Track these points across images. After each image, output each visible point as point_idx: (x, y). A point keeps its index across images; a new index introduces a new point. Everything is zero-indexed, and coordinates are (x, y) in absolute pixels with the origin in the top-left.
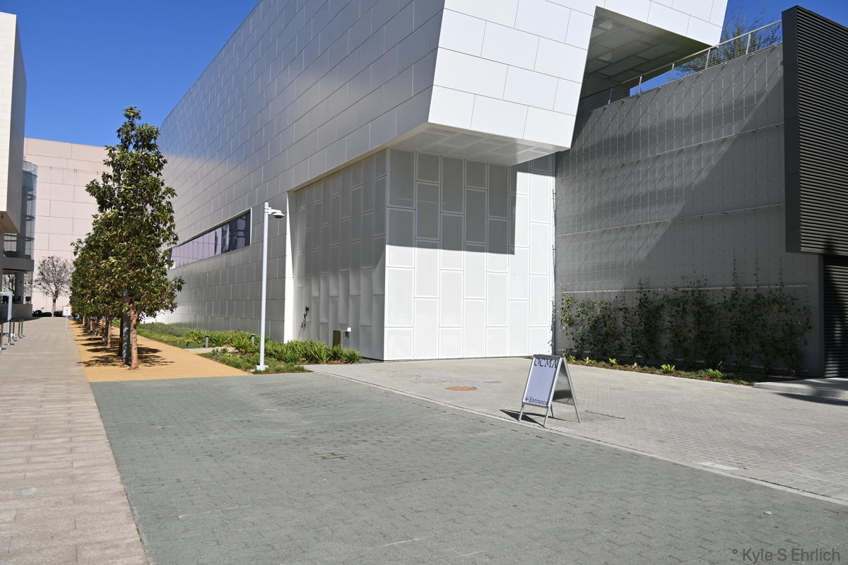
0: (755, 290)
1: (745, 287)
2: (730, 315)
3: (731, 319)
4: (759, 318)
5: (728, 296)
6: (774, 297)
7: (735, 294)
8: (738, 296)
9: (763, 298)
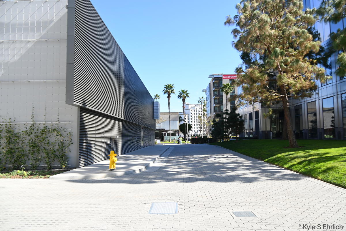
0: (44, 124)
1: (38, 123)
2: (29, 138)
3: (29, 140)
4: (45, 139)
5: (28, 127)
6: (54, 128)
7: (32, 127)
8: (34, 127)
9: (49, 128)
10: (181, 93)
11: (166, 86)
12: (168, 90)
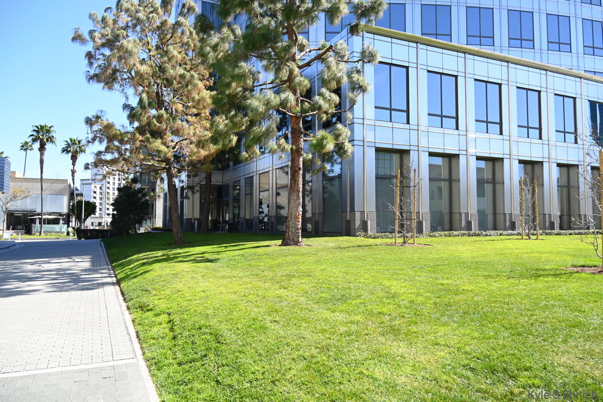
10: (69, 144)
11: (37, 127)
12: (41, 137)
